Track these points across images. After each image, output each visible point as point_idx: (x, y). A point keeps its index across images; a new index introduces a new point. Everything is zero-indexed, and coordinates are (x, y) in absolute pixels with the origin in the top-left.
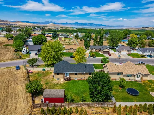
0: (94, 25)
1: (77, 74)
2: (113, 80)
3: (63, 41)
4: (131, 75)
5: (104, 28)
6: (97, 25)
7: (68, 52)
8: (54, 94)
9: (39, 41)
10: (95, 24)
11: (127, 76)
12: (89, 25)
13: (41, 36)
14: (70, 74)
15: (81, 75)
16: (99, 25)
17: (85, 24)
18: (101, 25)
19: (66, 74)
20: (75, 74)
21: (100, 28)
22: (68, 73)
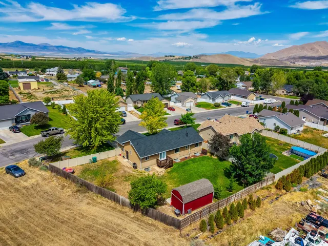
0: (67, 49)
5: (94, 57)
6: (75, 49)
8: (198, 191)
10: (69, 48)
12: (56, 49)
14: (168, 152)
15: (185, 150)
16: (80, 50)
17: (45, 47)
18: (84, 49)
19: (161, 154)
20: (176, 152)
21: (85, 58)
22: (164, 153)
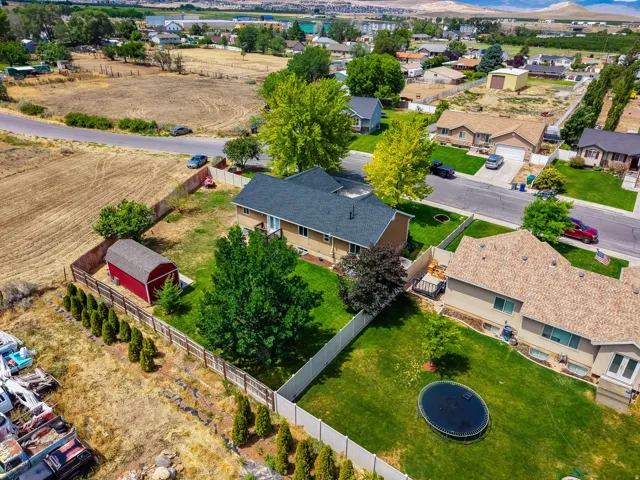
1: (306, 234)
2: (457, 320)
3: (509, 90)
4: (575, 341)
7: (449, 145)
9: (367, 78)
11: (548, 331)
13: (378, 61)
